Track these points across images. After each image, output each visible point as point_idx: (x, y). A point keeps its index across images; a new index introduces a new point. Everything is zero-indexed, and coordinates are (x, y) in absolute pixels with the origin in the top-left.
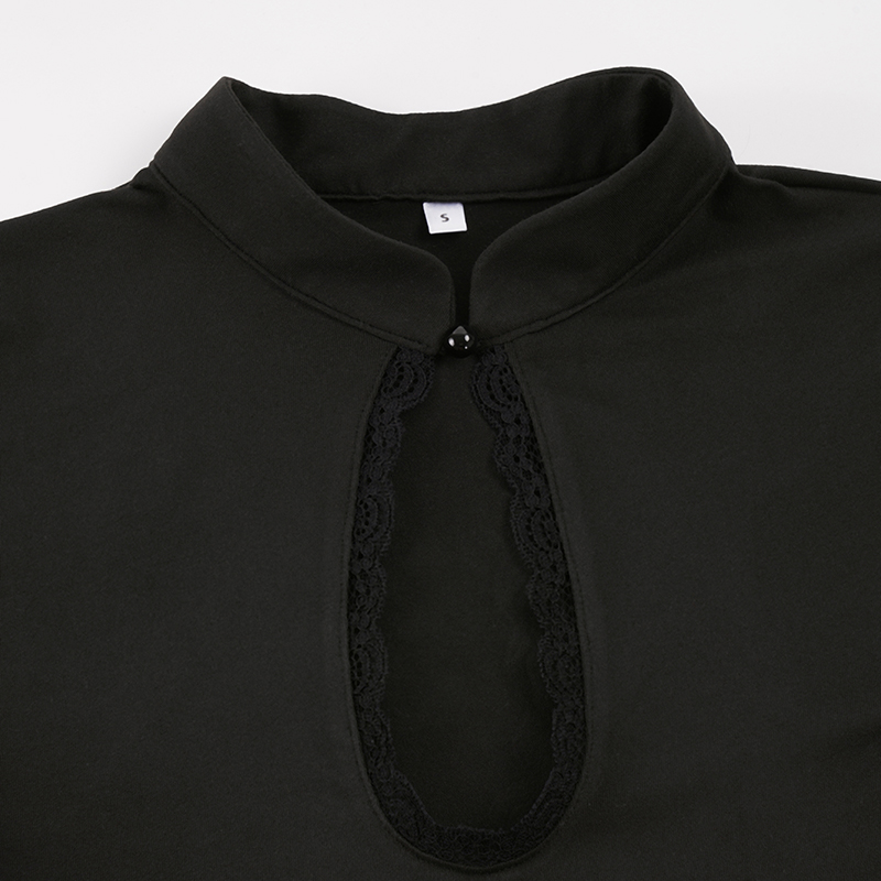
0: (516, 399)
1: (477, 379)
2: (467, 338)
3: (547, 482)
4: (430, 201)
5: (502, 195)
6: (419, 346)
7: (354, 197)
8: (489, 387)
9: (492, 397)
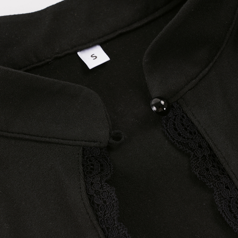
0: (195, 133)
1: (167, 126)
2: (162, 102)
3: (231, 179)
4: (81, 50)
5: (120, 32)
6: (95, 144)
7: (37, 65)
8: (176, 129)
9: (179, 135)
